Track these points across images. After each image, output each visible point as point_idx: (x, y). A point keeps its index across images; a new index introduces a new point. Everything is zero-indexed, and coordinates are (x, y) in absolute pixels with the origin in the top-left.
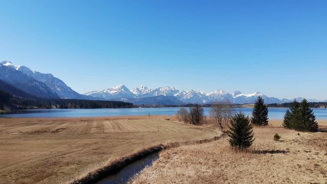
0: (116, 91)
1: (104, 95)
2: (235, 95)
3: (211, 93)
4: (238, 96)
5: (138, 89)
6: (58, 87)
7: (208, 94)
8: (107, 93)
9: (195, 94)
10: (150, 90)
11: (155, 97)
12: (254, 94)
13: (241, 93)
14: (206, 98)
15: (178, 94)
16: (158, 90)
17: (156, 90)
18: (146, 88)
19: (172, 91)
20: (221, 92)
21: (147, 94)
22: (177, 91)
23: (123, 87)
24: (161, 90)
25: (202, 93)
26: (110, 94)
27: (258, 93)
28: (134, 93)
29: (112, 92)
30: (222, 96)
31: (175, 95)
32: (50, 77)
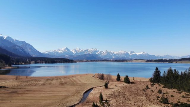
0: (62, 51)
1: (55, 53)
2: (131, 53)
3: (117, 52)
4: (132, 54)
5: (75, 50)
6: (29, 49)
7: (115, 53)
8: (57, 52)
9: (108, 53)
10: (83, 50)
11: (85, 54)
12: (141, 53)
13: (134, 52)
14: (115, 55)
15: (98, 53)
16: (87, 50)
17: (86, 50)
18: (80, 49)
19: (95, 51)
20: (123, 52)
21: (80, 53)
22: (98, 51)
23: (67, 48)
24: (89, 50)
25: (112, 52)
26: (59, 53)
27: (144, 52)
28: (73, 52)
29: (60, 52)
30: (123, 54)
31: (97, 53)
32: (24, 43)
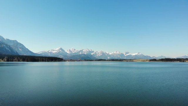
0: (56, 51)
1: (49, 53)
2: (125, 55)
3: (112, 53)
4: (127, 55)
5: (70, 50)
6: (20, 48)
7: (110, 54)
8: (51, 53)
9: (103, 54)
10: (77, 51)
11: (80, 55)
12: (136, 54)
13: (129, 53)
14: (110, 56)
15: (93, 53)
16: (82, 51)
17: (81, 51)
18: (74, 50)
19: (90, 51)
20: (118, 52)
21: (75, 53)
22: (93, 52)
23: (61, 49)
24: (83, 51)
25: (107, 53)
27: (138, 53)
28: (67, 52)
29: (54, 52)
30: (118, 55)
31: (92, 54)
32: (15, 42)
